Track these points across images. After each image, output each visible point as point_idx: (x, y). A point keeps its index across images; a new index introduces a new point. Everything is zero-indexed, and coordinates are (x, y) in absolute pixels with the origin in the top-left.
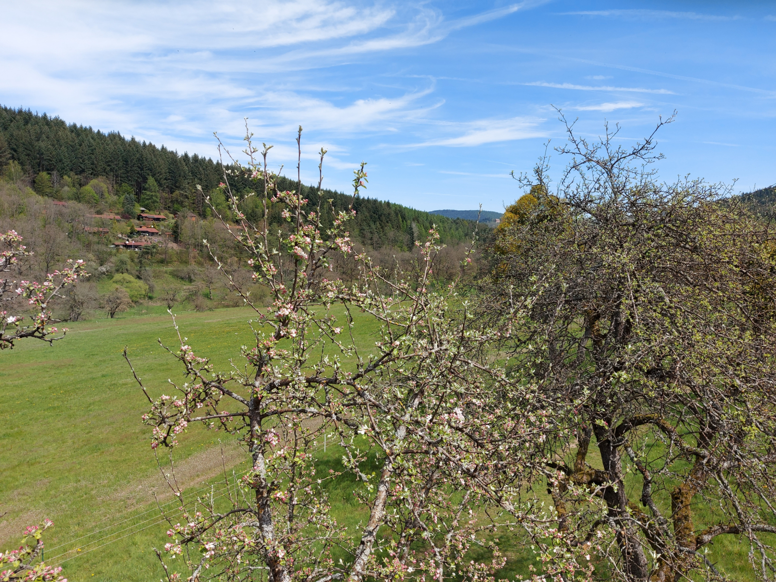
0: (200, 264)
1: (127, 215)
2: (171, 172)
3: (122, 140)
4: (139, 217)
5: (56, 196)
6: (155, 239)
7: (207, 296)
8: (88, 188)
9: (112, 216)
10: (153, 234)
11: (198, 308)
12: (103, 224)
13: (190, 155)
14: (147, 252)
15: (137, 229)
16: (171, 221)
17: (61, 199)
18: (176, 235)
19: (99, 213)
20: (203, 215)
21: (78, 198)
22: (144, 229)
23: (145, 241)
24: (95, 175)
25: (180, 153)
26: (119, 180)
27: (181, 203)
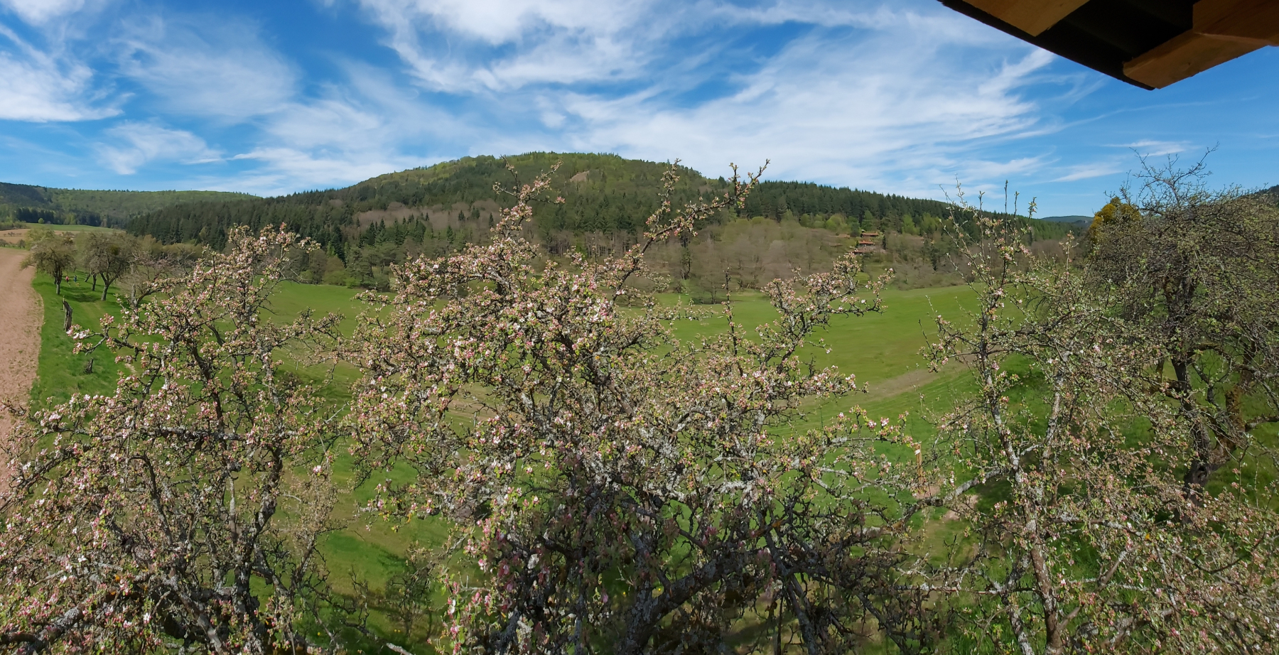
0: (899, 262)
1: (854, 235)
2: (880, 206)
3: (850, 191)
4: (862, 235)
5: (812, 226)
6: (872, 248)
7: (905, 282)
8: (830, 220)
9: (846, 236)
10: (870, 245)
11: (900, 288)
12: (839, 241)
13: (891, 195)
14: (867, 256)
15: (860, 242)
16: (881, 236)
17: (814, 228)
18: (884, 245)
19: (837, 235)
20: (900, 232)
21: (825, 227)
22: (864, 242)
23: (865, 249)
24: (833, 213)
25: (885, 195)
26: (848, 214)
27: (886, 225)
